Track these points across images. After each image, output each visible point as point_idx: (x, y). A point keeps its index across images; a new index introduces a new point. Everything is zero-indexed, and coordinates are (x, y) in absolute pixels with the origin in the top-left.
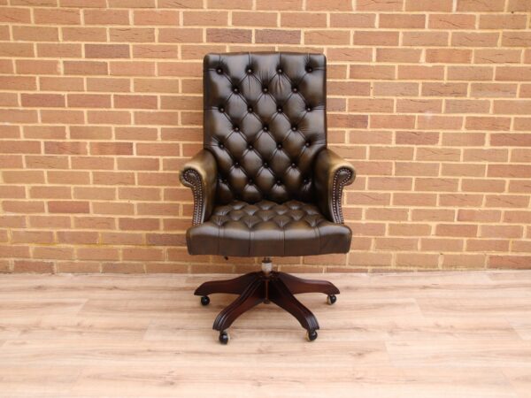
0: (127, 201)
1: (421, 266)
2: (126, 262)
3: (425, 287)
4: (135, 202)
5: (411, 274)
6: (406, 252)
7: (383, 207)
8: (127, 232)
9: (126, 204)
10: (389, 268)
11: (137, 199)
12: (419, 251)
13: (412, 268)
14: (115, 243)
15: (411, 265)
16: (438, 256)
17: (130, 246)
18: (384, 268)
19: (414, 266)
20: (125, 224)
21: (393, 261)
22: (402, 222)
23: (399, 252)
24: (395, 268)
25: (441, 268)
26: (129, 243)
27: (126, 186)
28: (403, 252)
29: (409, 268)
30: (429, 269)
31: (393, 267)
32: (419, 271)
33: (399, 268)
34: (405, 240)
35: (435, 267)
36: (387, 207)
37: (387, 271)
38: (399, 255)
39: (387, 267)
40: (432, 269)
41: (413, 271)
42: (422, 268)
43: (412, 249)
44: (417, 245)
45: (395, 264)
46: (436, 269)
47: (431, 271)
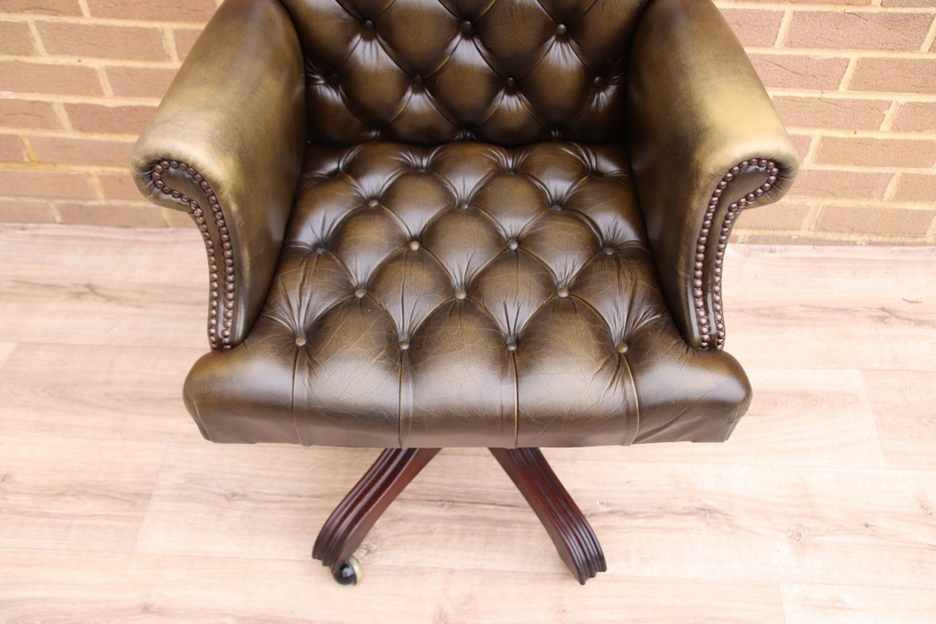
0: (71, 61)
1: (878, 234)
2: (115, 203)
3: (886, 315)
4: (97, 64)
5: (847, 252)
6: (851, 203)
7: (816, 94)
8: (96, 137)
9: (72, 68)
10: (794, 235)
11: (102, 56)
12: (887, 201)
13: (853, 237)
14: (72, 161)
15: (852, 231)
17: (117, 170)
18: (780, 233)
19: (862, 232)
20: (86, 118)
21: (808, 220)
22: (861, 135)
23: (829, 202)
24: (811, 234)
25: (930, 239)
26: (111, 163)
27: (55, 19)
28: (839, 203)
29: (845, 237)
30: (898, 239)
31: (804, 233)
32: (871, 244)
33: (820, 235)
34: (857, 175)
35: (916, 235)
36: (828, 95)
37: (787, 241)
38: (829, 209)
39: (787, 233)
40: (908, 240)
41: (855, 244)
42: (880, 239)
43: (869, 195)
44: (885, 187)
45: (813, 227)
46: (919, 240)
47: (903, 244)
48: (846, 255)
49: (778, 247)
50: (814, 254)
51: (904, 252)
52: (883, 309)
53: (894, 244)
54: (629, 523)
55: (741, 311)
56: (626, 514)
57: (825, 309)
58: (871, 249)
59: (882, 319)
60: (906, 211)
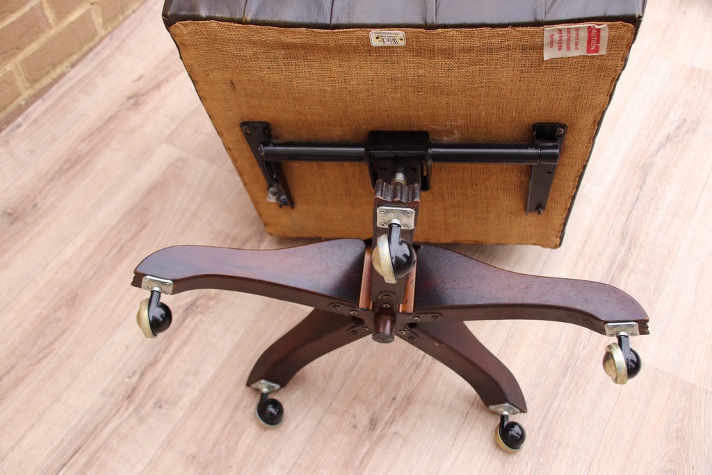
1: (70, 55)
3: (135, 100)
5: (65, 85)
6: (35, 46)
10: (21, 101)
12: (54, 26)
13: (59, 70)
15: (54, 66)
16: (89, 11)
18: (10, 109)
19: (60, 62)
21: (20, 82)
23: (21, 56)
24: (31, 92)
25: (103, 33)
28: (27, 52)
29: (54, 75)
30: (86, 48)
31: (26, 94)
32: (73, 65)
33: (37, 87)
34: (19, 21)
35: (93, 37)
37: (21, 110)
38: (26, 62)
39: (15, 104)
40: (92, 44)
41: (63, 74)
42: (75, 57)
43: (40, 31)
44: (45, 16)
45: (27, 85)
46: (97, 39)
47: (91, 50)
48: (68, 86)
49: (20, 119)
50: (48, 103)
51: (97, 53)
52: (130, 98)
53: (86, 54)
54: (160, 366)
55: (51, 180)
56: (152, 364)
57: (99, 129)
58: (77, 69)
59: (137, 104)
60: (73, 23)
